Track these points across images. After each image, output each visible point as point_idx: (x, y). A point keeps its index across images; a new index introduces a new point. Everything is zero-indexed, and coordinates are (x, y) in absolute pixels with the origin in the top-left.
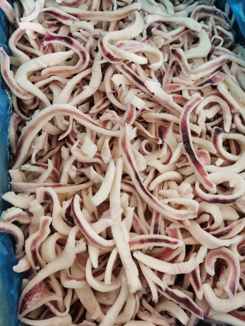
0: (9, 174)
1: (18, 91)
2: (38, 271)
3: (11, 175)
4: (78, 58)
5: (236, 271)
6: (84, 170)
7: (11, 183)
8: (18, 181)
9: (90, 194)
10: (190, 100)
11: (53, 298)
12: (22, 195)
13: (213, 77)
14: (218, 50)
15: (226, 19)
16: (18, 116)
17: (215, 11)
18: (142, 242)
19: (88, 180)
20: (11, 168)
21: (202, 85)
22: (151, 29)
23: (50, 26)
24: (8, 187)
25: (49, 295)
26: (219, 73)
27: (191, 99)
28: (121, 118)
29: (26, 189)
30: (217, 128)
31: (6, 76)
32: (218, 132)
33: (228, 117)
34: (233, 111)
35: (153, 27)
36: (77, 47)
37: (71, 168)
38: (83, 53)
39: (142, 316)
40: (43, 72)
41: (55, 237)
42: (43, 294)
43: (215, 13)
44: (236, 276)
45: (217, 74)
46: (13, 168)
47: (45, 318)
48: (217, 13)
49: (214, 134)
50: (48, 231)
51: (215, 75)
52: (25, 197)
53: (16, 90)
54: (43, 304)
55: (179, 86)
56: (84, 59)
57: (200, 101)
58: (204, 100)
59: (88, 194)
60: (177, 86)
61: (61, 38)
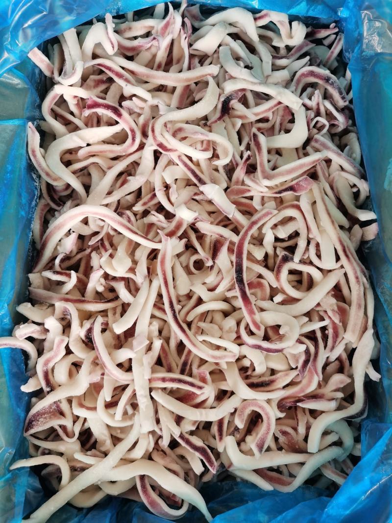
0: (28, 278)
1: (47, 174)
2: (48, 392)
3: (30, 280)
4: (126, 137)
5: (269, 429)
6: (114, 284)
7: (30, 288)
8: (39, 287)
9: (117, 315)
10: (260, 212)
11: (63, 422)
12: (39, 307)
13: (297, 184)
14: (317, 141)
15: (341, 93)
16: (46, 203)
17: (327, 77)
18: (164, 380)
19: (117, 298)
20: (31, 272)
21: (280, 192)
22: (230, 102)
23: (97, 83)
24: (26, 294)
25: (59, 418)
26: (306, 179)
27: (262, 210)
28: (169, 224)
29: (46, 298)
30: (285, 255)
31: (35, 156)
32: (286, 259)
33: (302, 243)
34: (311, 236)
35: (232, 99)
36: (126, 122)
37: (99, 280)
38: (132, 131)
39: (155, 456)
40: (81, 153)
41: (71, 359)
42: (52, 416)
43: (327, 80)
44: (268, 433)
45: (303, 179)
46: (33, 272)
47: (53, 440)
48: (330, 82)
49: (280, 261)
50: (64, 352)
51: (300, 181)
52: (42, 309)
53: (45, 174)
54: (51, 426)
55: (249, 191)
56: (134, 139)
57: (270, 216)
58: (278, 213)
59: (115, 314)
60: (246, 190)
61: (108, 107)
